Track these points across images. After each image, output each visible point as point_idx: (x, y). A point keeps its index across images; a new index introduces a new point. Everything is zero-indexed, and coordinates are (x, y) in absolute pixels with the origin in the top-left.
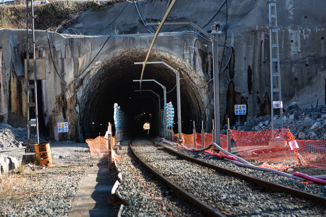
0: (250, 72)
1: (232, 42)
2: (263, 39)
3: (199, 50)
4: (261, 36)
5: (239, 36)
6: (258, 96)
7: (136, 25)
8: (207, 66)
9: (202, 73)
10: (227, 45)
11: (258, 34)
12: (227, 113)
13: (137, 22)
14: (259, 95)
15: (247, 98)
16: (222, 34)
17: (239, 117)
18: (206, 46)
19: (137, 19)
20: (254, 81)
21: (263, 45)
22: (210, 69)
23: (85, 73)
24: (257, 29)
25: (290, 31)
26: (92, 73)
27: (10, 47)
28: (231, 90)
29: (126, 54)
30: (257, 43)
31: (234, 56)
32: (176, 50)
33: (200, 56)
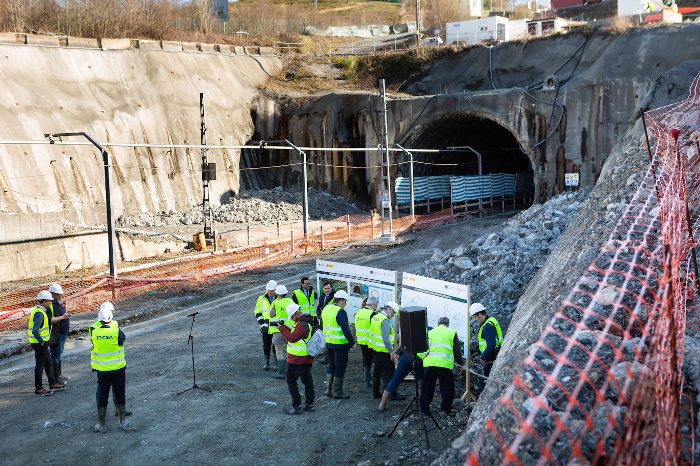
0: (585, 135)
1: (564, 100)
2: (601, 94)
3: (526, 110)
4: (599, 92)
5: (573, 93)
6: (593, 164)
7: (483, 77)
8: (535, 129)
9: (527, 137)
10: (558, 104)
11: (596, 88)
12: (556, 183)
13: (486, 72)
14: (594, 162)
15: (580, 166)
16: (554, 91)
17: (571, 188)
18: (534, 105)
19: (487, 69)
20: (589, 145)
21: (601, 102)
22: (537, 132)
23: (404, 139)
24: (594, 83)
25: (635, 84)
26: (412, 138)
27: (333, 113)
28: (561, 156)
29: (447, 116)
30: (595, 99)
31: (566, 117)
32: (500, 111)
33: (526, 117)
